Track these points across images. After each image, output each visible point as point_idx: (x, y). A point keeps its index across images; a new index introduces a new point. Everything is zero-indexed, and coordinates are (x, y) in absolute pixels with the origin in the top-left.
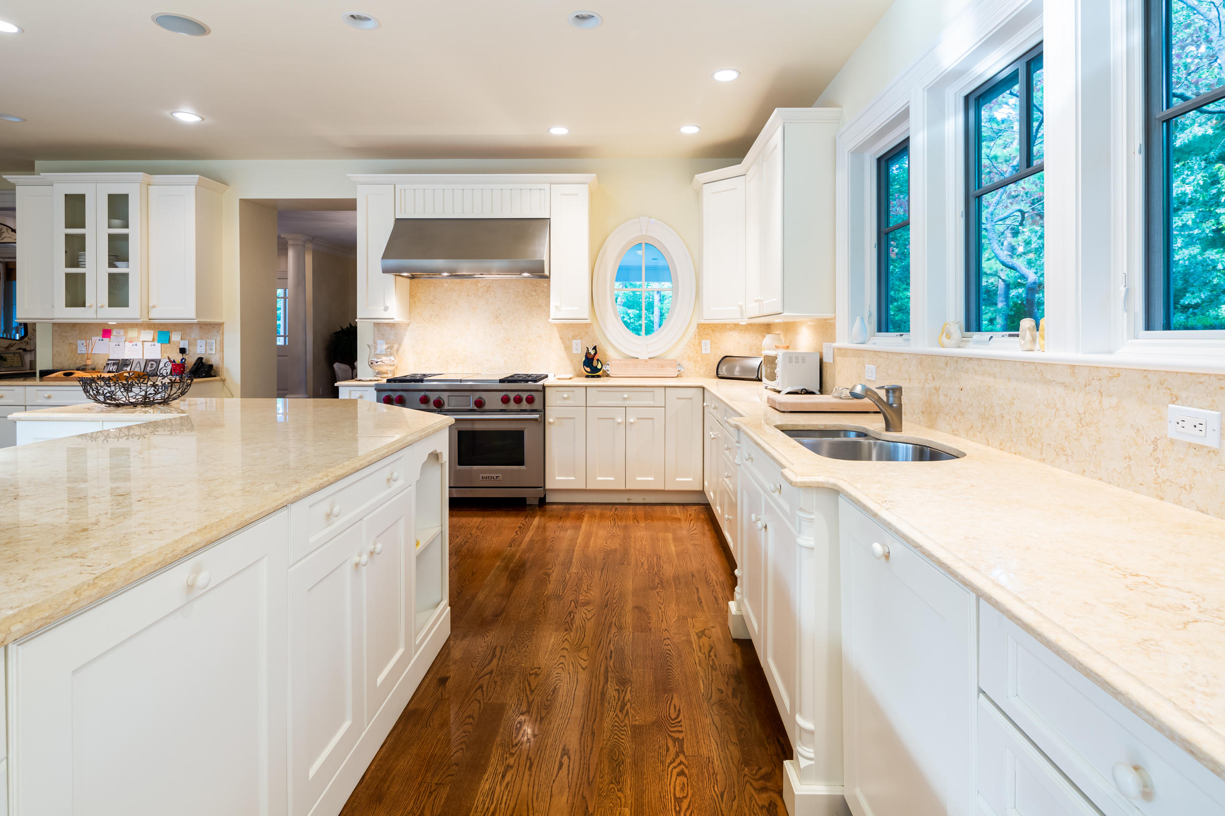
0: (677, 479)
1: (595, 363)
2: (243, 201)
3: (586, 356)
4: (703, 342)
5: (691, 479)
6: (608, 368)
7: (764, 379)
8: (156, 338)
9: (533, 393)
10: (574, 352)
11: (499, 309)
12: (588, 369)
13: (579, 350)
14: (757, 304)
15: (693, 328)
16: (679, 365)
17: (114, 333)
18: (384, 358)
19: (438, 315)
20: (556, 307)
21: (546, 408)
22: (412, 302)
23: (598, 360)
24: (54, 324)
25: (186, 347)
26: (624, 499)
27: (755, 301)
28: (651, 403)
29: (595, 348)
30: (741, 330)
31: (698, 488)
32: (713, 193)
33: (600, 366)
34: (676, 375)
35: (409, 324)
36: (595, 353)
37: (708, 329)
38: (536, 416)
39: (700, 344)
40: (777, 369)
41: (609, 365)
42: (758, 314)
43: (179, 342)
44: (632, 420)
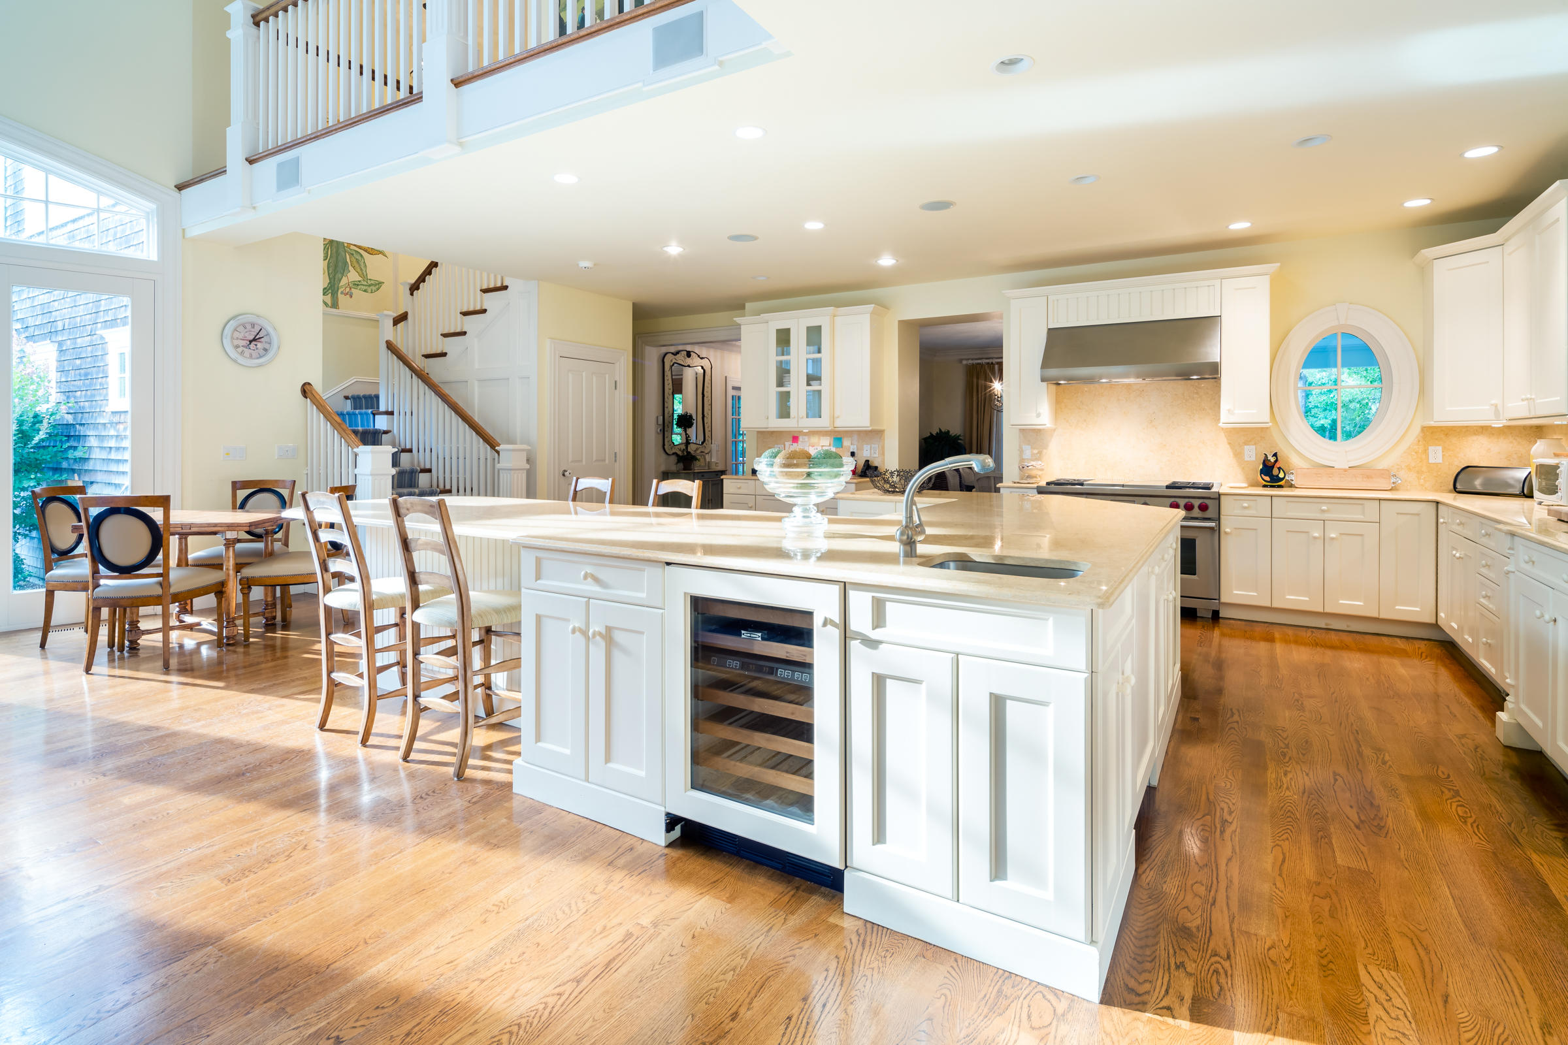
0: (1397, 607)
1: (1275, 471)
2: (900, 322)
3: (1264, 463)
4: (1431, 449)
5: (1418, 609)
6: (1292, 477)
7: (1536, 494)
8: (832, 442)
9: (1207, 501)
10: (1247, 459)
11: (1154, 413)
12: (1267, 478)
13: (1253, 456)
14: (1525, 403)
15: (1416, 431)
16: (1394, 475)
17: (801, 439)
18: (1033, 463)
19: (1085, 421)
20: (1229, 410)
21: (1221, 516)
22: (1059, 405)
23: (1279, 469)
24: (758, 432)
25: (855, 451)
26: (1321, 623)
27: (1523, 400)
28: (1360, 517)
29: (1275, 455)
30: (1493, 434)
31: (1430, 619)
32: (1449, 270)
33: (1281, 475)
34: (1390, 488)
35: (1055, 430)
36: (1276, 461)
37: (1436, 434)
38: (1213, 524)
39: (1426, 451)
40: (1560, 480)
41: (1293, 474)
42: (1526, 414)
43: (849, 447)
44: (1333, 535)
